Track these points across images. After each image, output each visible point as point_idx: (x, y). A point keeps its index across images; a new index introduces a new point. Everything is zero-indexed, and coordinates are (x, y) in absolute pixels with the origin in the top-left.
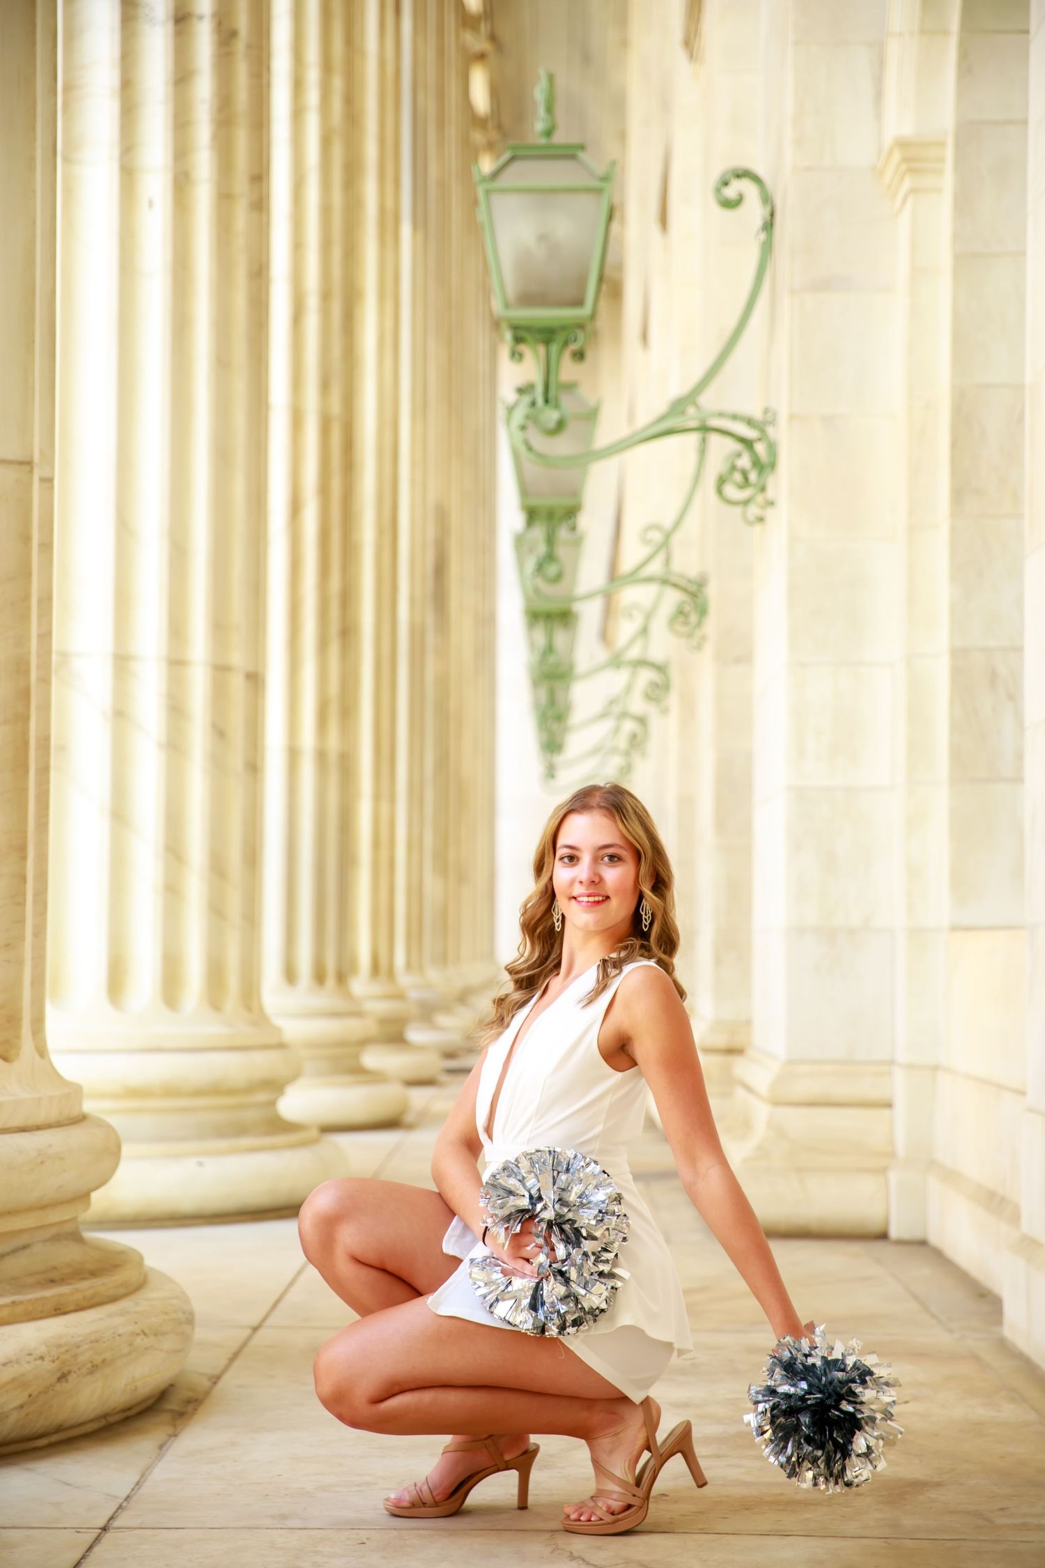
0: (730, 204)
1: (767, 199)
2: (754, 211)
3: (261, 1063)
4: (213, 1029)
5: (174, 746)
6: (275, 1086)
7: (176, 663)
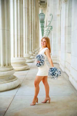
0: (51, 16)
1: (52, 15)
2: (52, 16)
3: (29, 56)
4: (27, 54)
5: (25, 42)
6: (30, 57)
7: (25, 38)
